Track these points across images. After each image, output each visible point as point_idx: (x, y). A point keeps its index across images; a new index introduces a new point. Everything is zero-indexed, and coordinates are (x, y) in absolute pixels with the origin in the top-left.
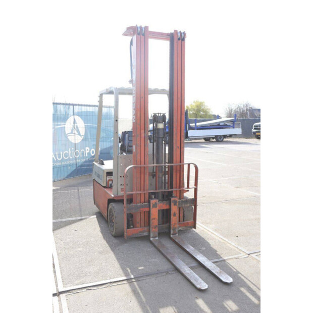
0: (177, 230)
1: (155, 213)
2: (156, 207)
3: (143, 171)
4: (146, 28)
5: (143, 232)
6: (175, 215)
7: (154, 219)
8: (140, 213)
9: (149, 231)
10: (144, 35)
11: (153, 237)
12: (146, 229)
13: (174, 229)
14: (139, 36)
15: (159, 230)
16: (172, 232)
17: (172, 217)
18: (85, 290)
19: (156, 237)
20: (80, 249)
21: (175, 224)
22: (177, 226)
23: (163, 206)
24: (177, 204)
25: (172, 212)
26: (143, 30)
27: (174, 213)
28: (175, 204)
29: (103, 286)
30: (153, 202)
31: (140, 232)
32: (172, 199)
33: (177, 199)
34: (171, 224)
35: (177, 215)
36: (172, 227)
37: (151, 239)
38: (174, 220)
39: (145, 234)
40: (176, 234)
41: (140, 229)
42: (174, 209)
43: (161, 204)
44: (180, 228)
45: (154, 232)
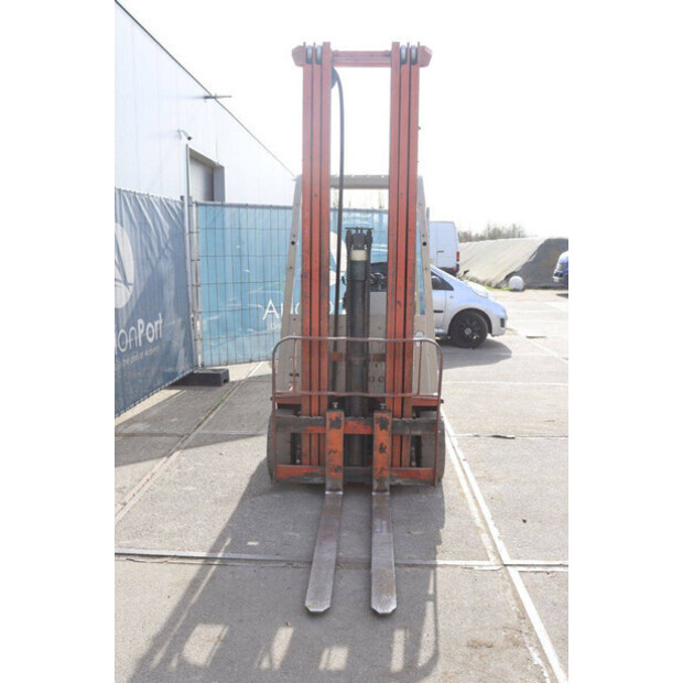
0: (387, 485)
1: (335, 440)
2: (339, 428)
3: (315, 349)
4: (326, 45)
5: (312, 475)
6: (382, 449)
7: (335, 452)
8: (310, 435)
9: (323, 476)
10: (319, 62)
11: (330, 490)
12: (318, 470)
13: (381, 480)
14: (310, 66)
15: (344, 476)
16: (375, 486)
17: (376, 453)
18: (124, 558)
19: (338, 490)
20: (191, 488)
21: (383, 469)
22: (387, 474)
23: (357, 427)
24: (389, 427)
25: (376, 443)
26: (319, 51)
27: (381, 445)
28: (383, 427)
29: (158, 560)
30: (332, 415)
31: (306, 474)
32: (377, 415)
33: (387, 416)
34: (375, 467)
35: (388, 451)
36: (375, 473)
37: (327, 493)
38: (380, 460)
39: (317, 480)
40: (385, 491)
41: (305, 468)
42: (382, 437)
43: (350, 423)
44: (398, 481)
45: (334, 479)
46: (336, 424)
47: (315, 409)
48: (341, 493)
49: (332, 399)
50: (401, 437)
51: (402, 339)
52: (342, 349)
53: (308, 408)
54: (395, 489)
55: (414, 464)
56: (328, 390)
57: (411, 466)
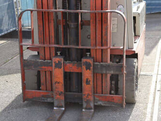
0: (92, 105)
1: (58, 75)
2: (60, 68)
6: (88, 82)
7: (59, 83)
11: (57, 107)
12: (50, 94)
13: (88, 102)
16: (85, 105)
17: (84, 84)
19: (62, 107)
21: (89, 95)
23: (72, 67)
24: (92, 68)
25: (84, 78)
27: (87, 79)
28: (88, 68)
30: (56, 60)
31: (43, 96)
32: (84, 60)
33: (90, 61)
34: (83, 93)
35: (91, 83)
36: (84, 97)
37: (55, 108)
38: (87, 89)
39: (49, 100)
40: (91, 109)
41: (42, 92)
42: (87, 74)
43: (68, 64)
44: (100, 103)
45: (59, 100)
46: (58, 65)
47: (47, 56)
48: (64, 109)
49: (57, 49)
50: (102, 74)
51: (100, 11)
52: (60, 17)
53: (43, 55)
54: (98, 108)
55: (113, 92)
56: (55, 44)
57: (110, 94)
